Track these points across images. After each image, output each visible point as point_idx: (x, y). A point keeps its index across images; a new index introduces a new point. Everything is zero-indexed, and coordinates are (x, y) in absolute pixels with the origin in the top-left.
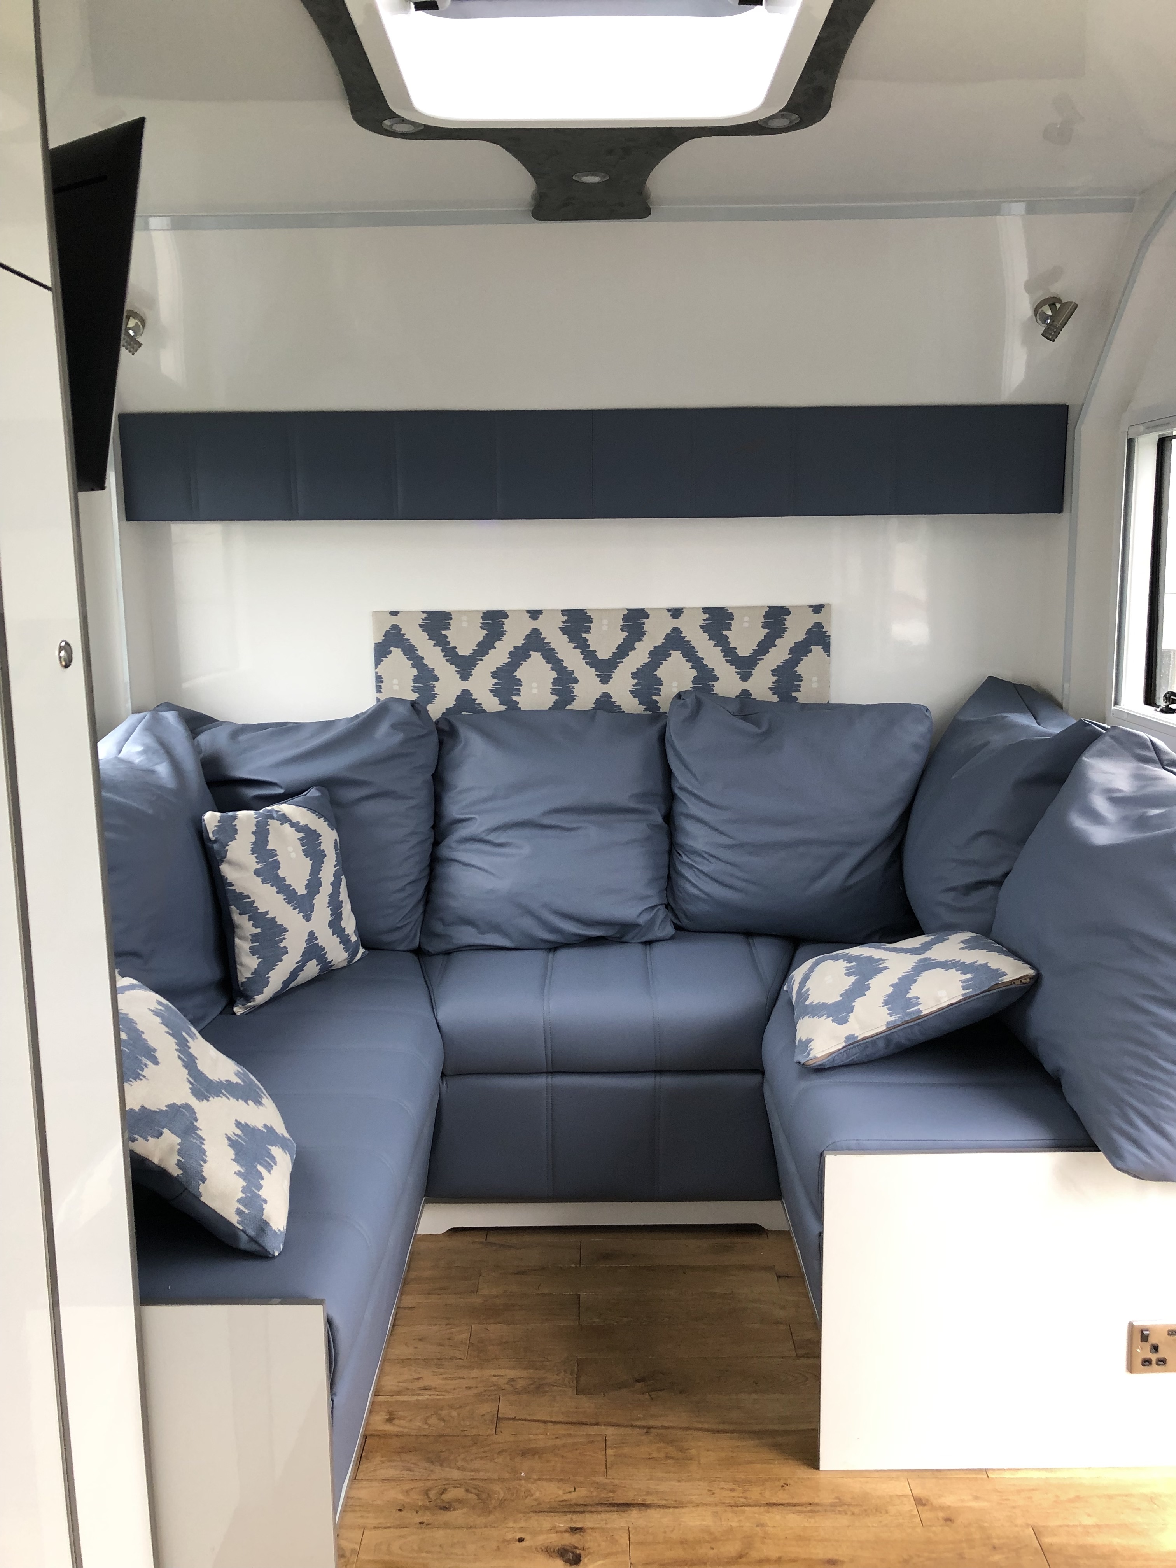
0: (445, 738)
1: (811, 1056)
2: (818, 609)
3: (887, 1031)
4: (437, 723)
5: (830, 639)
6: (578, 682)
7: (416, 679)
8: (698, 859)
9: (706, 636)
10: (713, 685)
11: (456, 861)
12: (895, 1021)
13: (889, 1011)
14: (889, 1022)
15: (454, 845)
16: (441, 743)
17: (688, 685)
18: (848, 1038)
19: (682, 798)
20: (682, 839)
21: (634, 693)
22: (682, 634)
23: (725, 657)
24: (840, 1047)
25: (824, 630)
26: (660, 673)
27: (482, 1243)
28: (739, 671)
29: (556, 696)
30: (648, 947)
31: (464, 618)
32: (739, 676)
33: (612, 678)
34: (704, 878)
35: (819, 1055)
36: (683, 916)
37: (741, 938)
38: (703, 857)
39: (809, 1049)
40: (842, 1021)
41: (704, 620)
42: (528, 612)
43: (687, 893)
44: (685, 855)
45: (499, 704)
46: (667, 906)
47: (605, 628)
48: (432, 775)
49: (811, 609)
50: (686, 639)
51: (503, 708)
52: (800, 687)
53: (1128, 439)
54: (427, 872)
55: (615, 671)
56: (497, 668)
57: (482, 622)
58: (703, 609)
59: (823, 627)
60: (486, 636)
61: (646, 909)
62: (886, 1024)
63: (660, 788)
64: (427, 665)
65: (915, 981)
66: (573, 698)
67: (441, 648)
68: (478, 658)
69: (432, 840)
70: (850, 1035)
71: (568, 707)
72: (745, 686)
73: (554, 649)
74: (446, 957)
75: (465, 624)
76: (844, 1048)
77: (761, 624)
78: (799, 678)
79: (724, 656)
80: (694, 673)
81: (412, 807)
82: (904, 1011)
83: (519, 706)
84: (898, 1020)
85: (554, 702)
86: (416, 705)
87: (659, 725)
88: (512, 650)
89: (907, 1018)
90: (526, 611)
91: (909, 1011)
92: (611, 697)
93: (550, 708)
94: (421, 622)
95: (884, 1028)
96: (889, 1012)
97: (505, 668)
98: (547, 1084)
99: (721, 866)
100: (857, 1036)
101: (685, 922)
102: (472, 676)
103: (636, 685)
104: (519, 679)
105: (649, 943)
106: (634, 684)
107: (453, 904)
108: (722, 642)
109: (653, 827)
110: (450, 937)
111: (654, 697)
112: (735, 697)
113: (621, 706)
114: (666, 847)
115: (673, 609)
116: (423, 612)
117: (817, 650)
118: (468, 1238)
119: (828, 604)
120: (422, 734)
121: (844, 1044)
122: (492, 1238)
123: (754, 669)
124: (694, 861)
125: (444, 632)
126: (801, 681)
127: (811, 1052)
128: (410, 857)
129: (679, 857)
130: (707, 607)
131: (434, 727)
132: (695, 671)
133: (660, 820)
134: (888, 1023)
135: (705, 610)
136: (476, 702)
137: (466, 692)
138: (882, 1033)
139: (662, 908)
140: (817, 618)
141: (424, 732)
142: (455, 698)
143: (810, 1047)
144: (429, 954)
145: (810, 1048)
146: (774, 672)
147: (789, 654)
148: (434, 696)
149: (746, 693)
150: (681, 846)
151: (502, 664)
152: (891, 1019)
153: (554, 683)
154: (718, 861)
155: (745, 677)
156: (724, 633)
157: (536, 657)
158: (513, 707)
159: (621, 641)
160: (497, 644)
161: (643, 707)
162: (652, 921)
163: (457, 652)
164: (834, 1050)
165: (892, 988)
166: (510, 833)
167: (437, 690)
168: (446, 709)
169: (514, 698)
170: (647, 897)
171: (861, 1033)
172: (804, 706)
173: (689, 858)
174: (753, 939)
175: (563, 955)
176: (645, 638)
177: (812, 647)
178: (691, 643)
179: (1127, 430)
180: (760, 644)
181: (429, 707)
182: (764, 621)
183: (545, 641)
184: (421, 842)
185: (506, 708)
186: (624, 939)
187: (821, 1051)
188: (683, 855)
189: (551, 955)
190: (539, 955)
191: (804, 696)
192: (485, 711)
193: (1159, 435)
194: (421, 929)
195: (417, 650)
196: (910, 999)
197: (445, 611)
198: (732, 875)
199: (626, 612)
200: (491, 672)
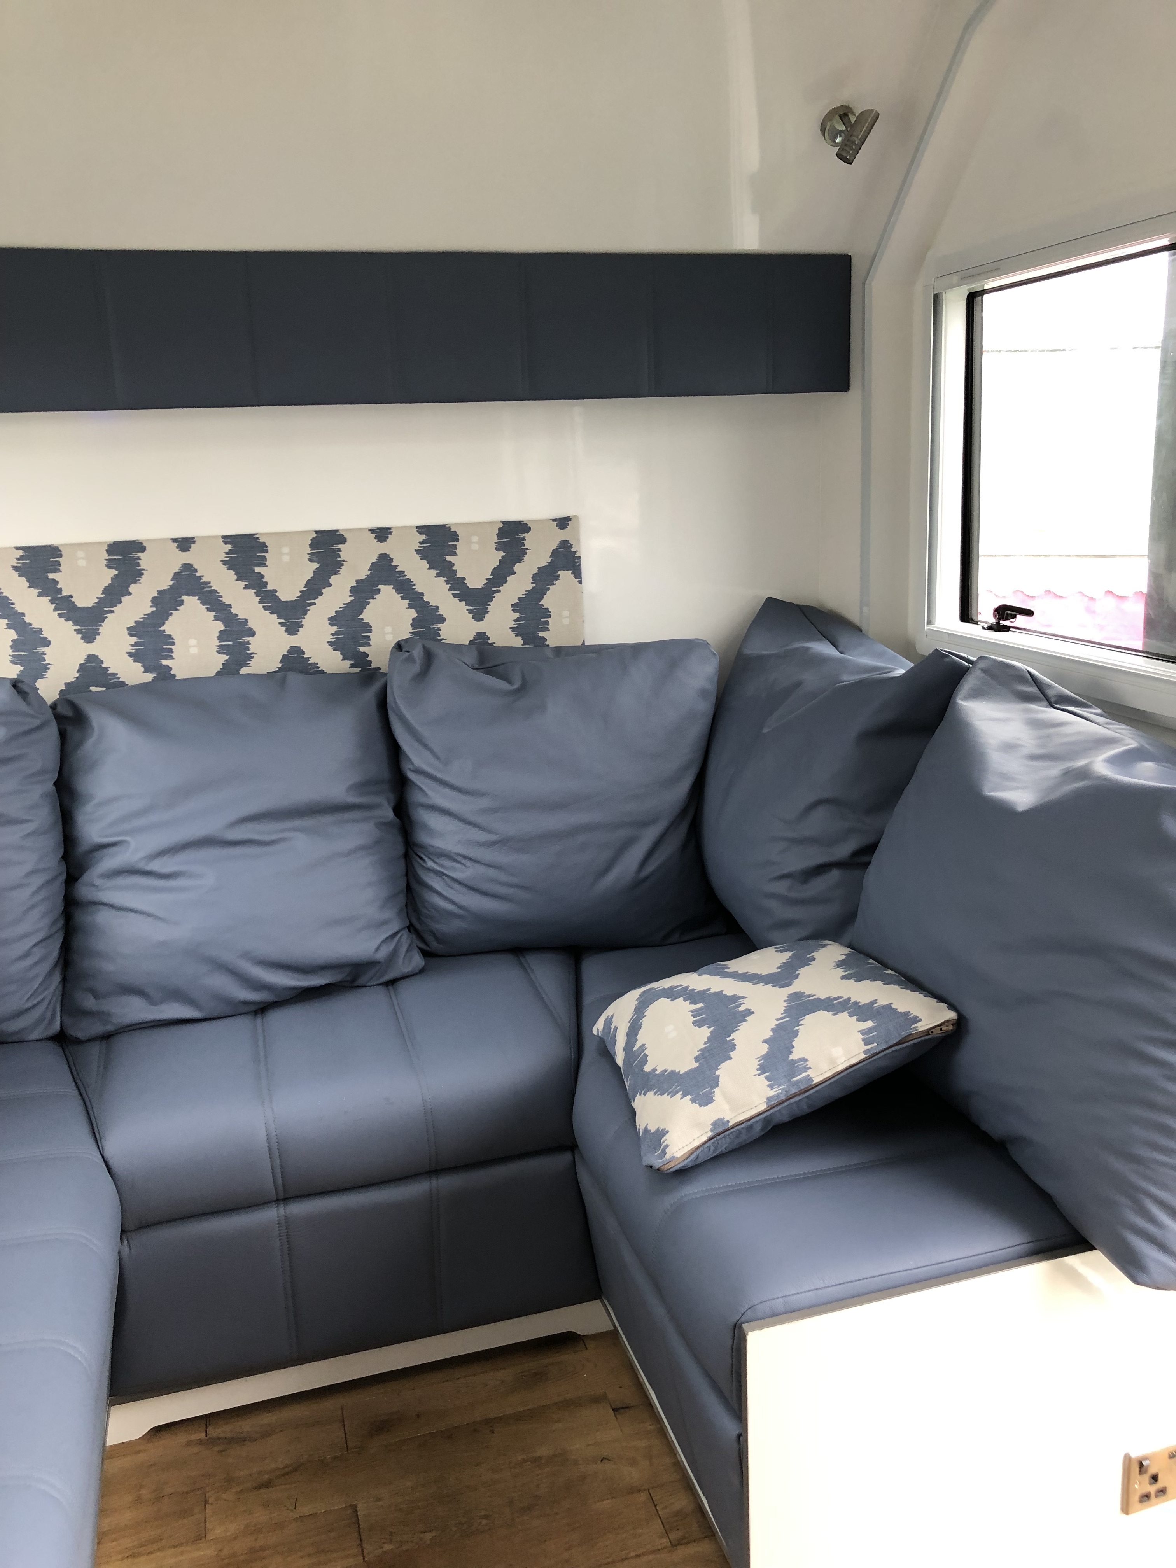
0: (69, 729)
1: (667, 1157)
2: (563, 523)
3: (769, 1110)
4: (54, 707)
5: (580, 561)
6: (255, 634)
7: (16, 645)
8: (446, 862)
9: (424, 564)
10: (439, 628)
11: (105, 904)
12: (778, 1095)
13: (769, 1081)
14: (770, 1097)
15: (98, 882)
16: (63, 736)
17: (405, 632)
18: (715, 1124)
19: (419, 784)
20: (423, 838)
21: (335, 645)
22: (392, 562)
23: (452, 591)
24: (705, 1138)
25: (572, 550)
26: (367, 615)
27: (200, 1442)
28: (471, 608)
29: (225, 656)
30: (391, 988)
31: (81, 554)
32: (471, 615)
33: (302, 626)
34: (457, 886)
35: (679, 1154)
36: (432, 939)
37: (510, 957)
38: (455, 861)
39: (663, 1146)
40: (705, 1100)
41: (420, 543)
42: (175, 540)
43: (437, 908)
44: (430, 858)
45: (144, 672)
46: (411, 928)
47: (286, 558)
48: (54, 784)
49: (555, 523)
50: (399, 569)
51: (149, 677)
52: (548, 624)
53: (934, 294)
54: (61, 923)
55: (305, 616)
56: (136, 622)
57: (107, 558)
58: (417, 527)
59: (571, 546)
60: (115, 578)
61: (387, 938)
62: (765, 1100)
63: (385, 772)
64: (30, 624)
65: (796, 1033)
66: (250, 657)
67: (49, 598)
68: (106, 609)
69: (64, 876)
70: (718, 1119)
71: (244, 671)
72: (480, 627)
73: (216, 591)
74: (104, 1042)
75: (82, 563)
76: (710, 1139)
77: (495, 546)
78: (547, 613)
79: (450, 590)
80: (413, 613)
81: (29, 835)
82: (789, 1080)
83: (172, 672)
84: (781, 1093)
85: (223, 664)
86: (20, 685)
87: (377, 686)
88: (156, 595)
89: (794, 1091)
90: (172, 539)
91: (795, 1079)
92: (303, 653)
93: (218, 673)
94: (14, 563)
95: (763, 1107)
96: (768, 1083)
97: (148, 621)
98: (278, 1217)
99: (481, 869)
100: (728, 1121)
101: (435, 946)
102: (99, 635)
103: (336, 633)
104: (170, 636)
105: (392, 982)
106: (334, 633)
107: (108, 967)
108: (446, 571)
109: (383, 825)
110: (109, 1015)
111: (362, 649)
112: (467, 643)
113: (317, 664)
114: (400, 849)
115: (378, 529)
116: (17, 548)
117: (566, 576)
118: (181, 1438)
119: (575, 516)
120: (32, 726)
121: (710, 1134)
122: (216, 1431)
123: (490, 605)
124: (442, 866)
125: (51, 576)
126: (549, 616)
127: (667, 1150)
128: (33, 907)
129: (421, 862)
130: (422, 525)
131: (50, 714)
132: (413, 610)
133: (390, 814)
134: (769, 1099)
135: (421, 529)
136: (108, 672)
137: (92, 659)
138: (761, 1114)
139: (405, 934)
140: (563, 535)
141: (37, 722)
142: (77, 669)
143: (663, 1142)
144: (78, 1042)
145: (665, 1143)
146: (515, 607)
147: (532, 583)
148: (46, 668)
149: (481, 637)
150: (422, 847)
151: (143, 616)
152: (772, 1093)
153: (220, 638)
154: (476, 865)
155: (479, 616)
156: (448, 558)
157: (191, 603)
158: (165, 675)
159: (310, 575)
160: (133, 588)
161: (348, 663)
162: (394, 954)
163: (74, 602)
164: (697, 1143)
165: (766, 1046)
166: (183, 857)
167: (48, 659)
168: (65, 684)
169: (164, 662)
170: (384, 923)
171: (734, 1117)
172: (558, 650)
173: (436, 863)
174: (525, 957)
175: (276, 1018)
176: (343, 570)
177: (560, 573)
178: (405, 574)
179: (933, 283)
180: (495, 572)
181: (40, 684)
182: (497, 541)
183: (202, 581)
184: (47, 883)
185: (154, 677)
186: (359, 982)
187: (681, 1147)
188: (426, 859)
189: (259, 1021)
190: (242, 1024)
191: (554, 637)
192: (123, 684)
193: (968, 290)
194: (62, 1005)
195: (13, 604)
196: (794, 1062)
197: (50, 546)
198: (493, 880)
199: (314, 535)
200: (128, 629)
